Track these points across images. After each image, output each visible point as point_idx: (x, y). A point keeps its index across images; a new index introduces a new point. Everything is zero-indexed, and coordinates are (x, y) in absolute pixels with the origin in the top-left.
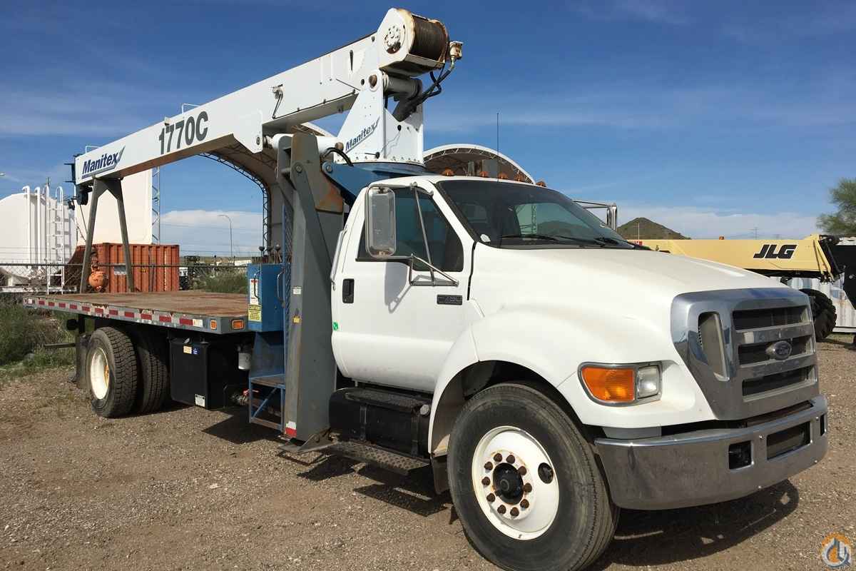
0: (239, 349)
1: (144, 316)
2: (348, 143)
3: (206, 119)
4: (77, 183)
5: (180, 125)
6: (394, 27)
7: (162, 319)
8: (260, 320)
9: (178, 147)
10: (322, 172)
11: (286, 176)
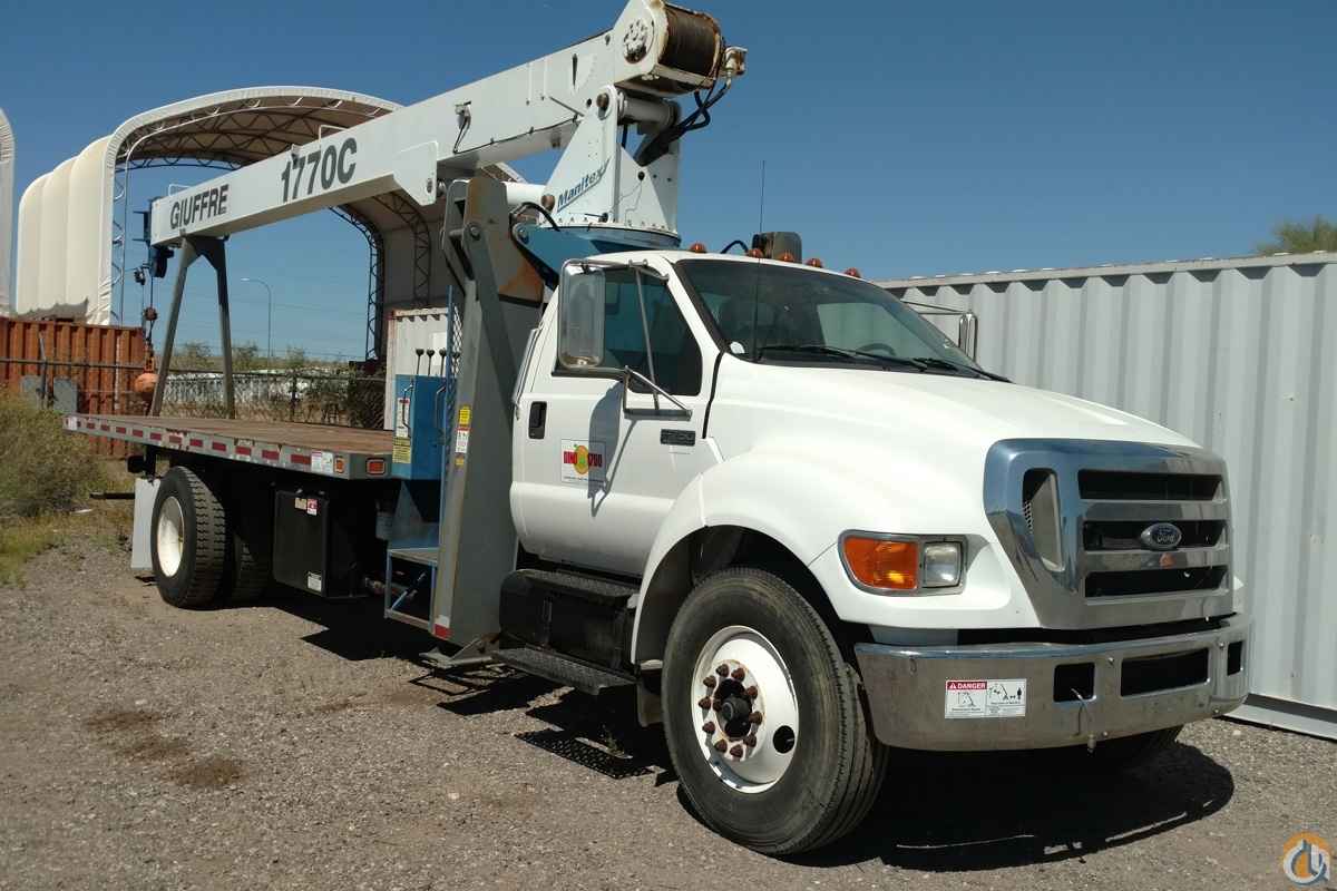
0: (378, 507)
1: (241, 450)
2: (561, 196)
3: (354, 151)
4: (153, 243)
5: (314, 157)
6: (638, 24)
7: (266, 454)
8: (409, 461)
9: (310, 191)
10: (513, 238)
11: (455, 241)
